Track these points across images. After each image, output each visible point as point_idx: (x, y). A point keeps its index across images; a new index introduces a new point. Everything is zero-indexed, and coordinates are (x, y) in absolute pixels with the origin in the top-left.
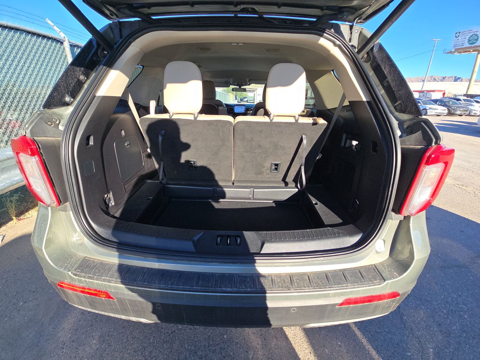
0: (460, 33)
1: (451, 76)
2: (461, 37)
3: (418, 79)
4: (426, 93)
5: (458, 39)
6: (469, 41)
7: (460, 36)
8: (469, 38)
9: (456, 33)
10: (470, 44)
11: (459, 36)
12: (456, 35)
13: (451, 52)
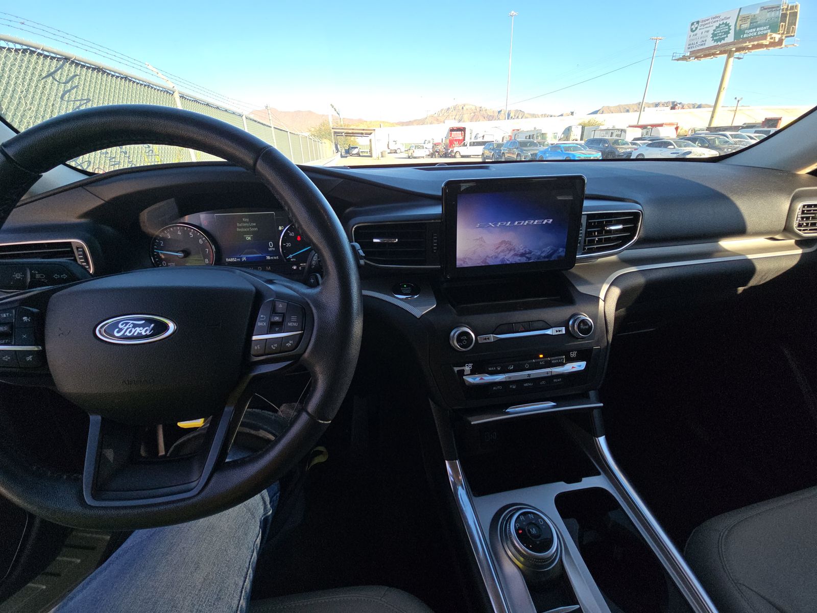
0: (698, 22)
2: (700, 29)
4: (651, 130)
5: (696, 35)
6: (714, 35)
7: (699, 27)
8: (714, 31)
9: (693, 24)
10: (715, 41)
11: (696, 28)
12: (693, 27)
13: (684, 58)
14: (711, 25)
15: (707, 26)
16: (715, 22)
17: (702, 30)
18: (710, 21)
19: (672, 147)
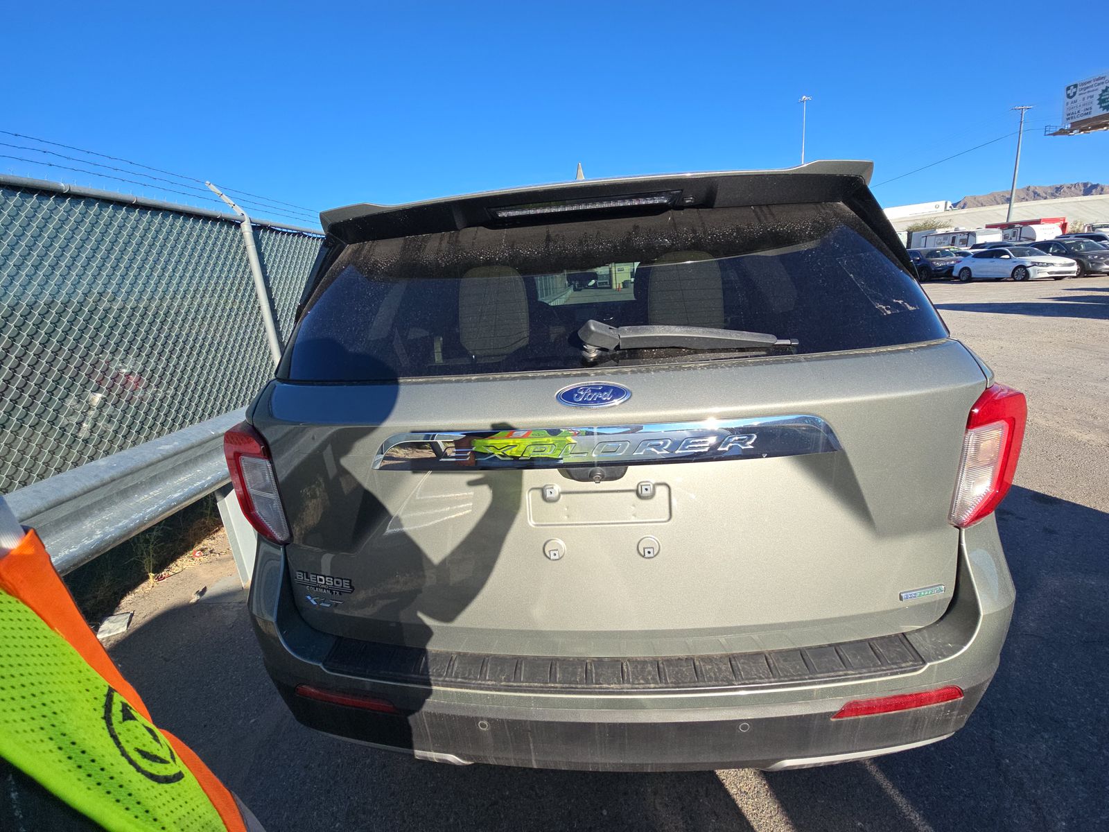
0: (1075, 86)
1: (1074, 183)
2: (1080, 94)
3: (995, 197)
4: (1019, 229)
5: (1075, 102)
6: (1101, 101)
7: (1078, 93)
8: (1101, 95)
9: (1068, 88)
10: (1104, 108)
11: (1075, 93)
12: (1069, 92)
13: (1062, 132)
14: (1094, 88)
15: (1091, 89)
16: (1099, 84)
17: (1084, 96)
18: (1093, 83)
19: (1007, 257)
